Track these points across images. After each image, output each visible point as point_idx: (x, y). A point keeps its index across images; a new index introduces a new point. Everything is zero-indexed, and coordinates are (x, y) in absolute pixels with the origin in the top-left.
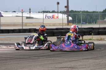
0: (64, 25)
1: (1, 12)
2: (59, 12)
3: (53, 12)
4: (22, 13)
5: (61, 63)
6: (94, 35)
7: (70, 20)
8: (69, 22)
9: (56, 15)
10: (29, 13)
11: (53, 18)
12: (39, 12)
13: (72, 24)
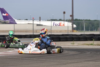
0: (69, 31)
1: (15, 19)
2: (65, 20)
3: (60, 20)
4: (33, 20)
5: (65, 64)
6: (95, 40)
7: (75, 28)
8: (73, 29)
9: (62, 23)
10: (39, 21)
11: (60, 25)
12: (48, 20)
13: (76, 31)
